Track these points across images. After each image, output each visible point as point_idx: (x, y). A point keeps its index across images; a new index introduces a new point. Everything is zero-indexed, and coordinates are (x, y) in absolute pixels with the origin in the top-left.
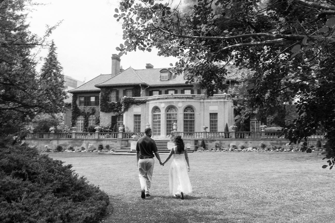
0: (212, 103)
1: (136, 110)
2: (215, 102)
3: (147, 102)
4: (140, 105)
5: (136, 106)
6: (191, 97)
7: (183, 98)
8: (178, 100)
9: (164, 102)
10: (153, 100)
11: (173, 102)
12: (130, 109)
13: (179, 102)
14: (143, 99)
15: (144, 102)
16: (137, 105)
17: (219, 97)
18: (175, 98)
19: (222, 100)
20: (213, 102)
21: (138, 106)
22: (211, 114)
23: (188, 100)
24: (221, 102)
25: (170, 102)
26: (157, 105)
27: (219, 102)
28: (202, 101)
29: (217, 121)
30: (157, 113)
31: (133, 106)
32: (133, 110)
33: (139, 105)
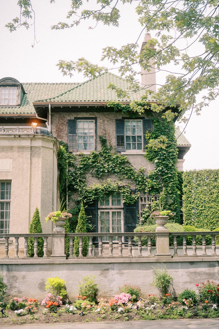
2: (4, 147)
17: (17, 133)
24: (23, 147)
29: (8, 203)
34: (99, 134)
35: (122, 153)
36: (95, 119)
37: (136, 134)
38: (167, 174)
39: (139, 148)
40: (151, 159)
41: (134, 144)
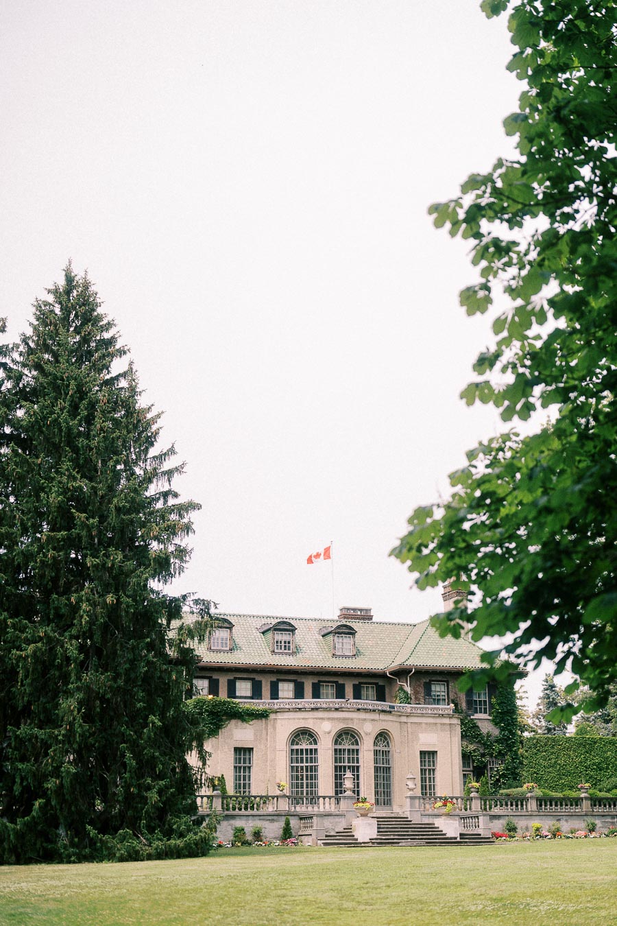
0: (423, 725)
1: (240, 733)
2: (430, 724)
3: (272, 716)
4: (251, 723)
5: (240, 723)
6: (388, 709)
7: (374, 711)
8: (362, 715)
9: (329, 719)
10: (296, 711)
11: (352, 719)
12: (223, 733)
13: (365, 720)
14: (261, 707)
15: (263, 715)
16: (243, 720)
17: (441, 712)
18: (359, 710)
19: (447, 721)
20: (426, 724)
21: (245, 725)
22: (421, 752)
23: (383, 717)
24: (444, 724)
25: (345, 719)
26: (310, 724)
27: (439, 726)
28: (404, 719)
29: (434, 770)
30: (304, 746)
31: (233, 722)
32: (232, 735)
33: (247, 722)
34: (452, 697)
35: (472, 717)
36: (448, 682)
37: (482, 699)
38: (511, 739)
39: (485, 712)
40: (496, 724)
41: (481, 708)
